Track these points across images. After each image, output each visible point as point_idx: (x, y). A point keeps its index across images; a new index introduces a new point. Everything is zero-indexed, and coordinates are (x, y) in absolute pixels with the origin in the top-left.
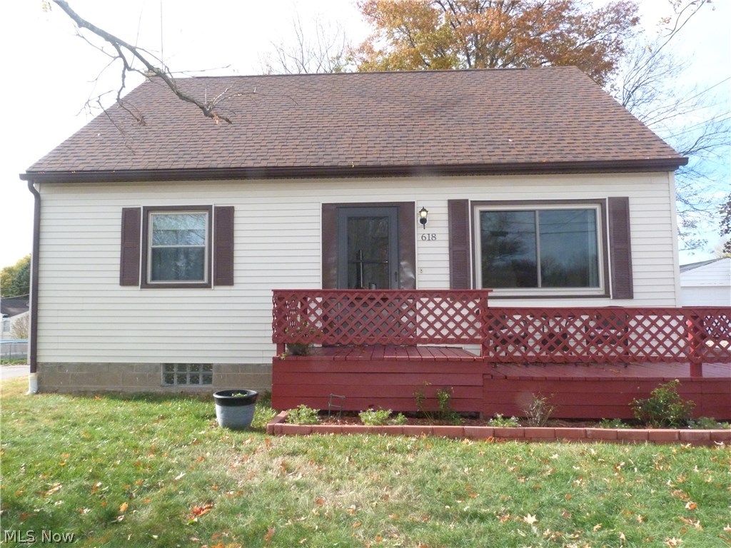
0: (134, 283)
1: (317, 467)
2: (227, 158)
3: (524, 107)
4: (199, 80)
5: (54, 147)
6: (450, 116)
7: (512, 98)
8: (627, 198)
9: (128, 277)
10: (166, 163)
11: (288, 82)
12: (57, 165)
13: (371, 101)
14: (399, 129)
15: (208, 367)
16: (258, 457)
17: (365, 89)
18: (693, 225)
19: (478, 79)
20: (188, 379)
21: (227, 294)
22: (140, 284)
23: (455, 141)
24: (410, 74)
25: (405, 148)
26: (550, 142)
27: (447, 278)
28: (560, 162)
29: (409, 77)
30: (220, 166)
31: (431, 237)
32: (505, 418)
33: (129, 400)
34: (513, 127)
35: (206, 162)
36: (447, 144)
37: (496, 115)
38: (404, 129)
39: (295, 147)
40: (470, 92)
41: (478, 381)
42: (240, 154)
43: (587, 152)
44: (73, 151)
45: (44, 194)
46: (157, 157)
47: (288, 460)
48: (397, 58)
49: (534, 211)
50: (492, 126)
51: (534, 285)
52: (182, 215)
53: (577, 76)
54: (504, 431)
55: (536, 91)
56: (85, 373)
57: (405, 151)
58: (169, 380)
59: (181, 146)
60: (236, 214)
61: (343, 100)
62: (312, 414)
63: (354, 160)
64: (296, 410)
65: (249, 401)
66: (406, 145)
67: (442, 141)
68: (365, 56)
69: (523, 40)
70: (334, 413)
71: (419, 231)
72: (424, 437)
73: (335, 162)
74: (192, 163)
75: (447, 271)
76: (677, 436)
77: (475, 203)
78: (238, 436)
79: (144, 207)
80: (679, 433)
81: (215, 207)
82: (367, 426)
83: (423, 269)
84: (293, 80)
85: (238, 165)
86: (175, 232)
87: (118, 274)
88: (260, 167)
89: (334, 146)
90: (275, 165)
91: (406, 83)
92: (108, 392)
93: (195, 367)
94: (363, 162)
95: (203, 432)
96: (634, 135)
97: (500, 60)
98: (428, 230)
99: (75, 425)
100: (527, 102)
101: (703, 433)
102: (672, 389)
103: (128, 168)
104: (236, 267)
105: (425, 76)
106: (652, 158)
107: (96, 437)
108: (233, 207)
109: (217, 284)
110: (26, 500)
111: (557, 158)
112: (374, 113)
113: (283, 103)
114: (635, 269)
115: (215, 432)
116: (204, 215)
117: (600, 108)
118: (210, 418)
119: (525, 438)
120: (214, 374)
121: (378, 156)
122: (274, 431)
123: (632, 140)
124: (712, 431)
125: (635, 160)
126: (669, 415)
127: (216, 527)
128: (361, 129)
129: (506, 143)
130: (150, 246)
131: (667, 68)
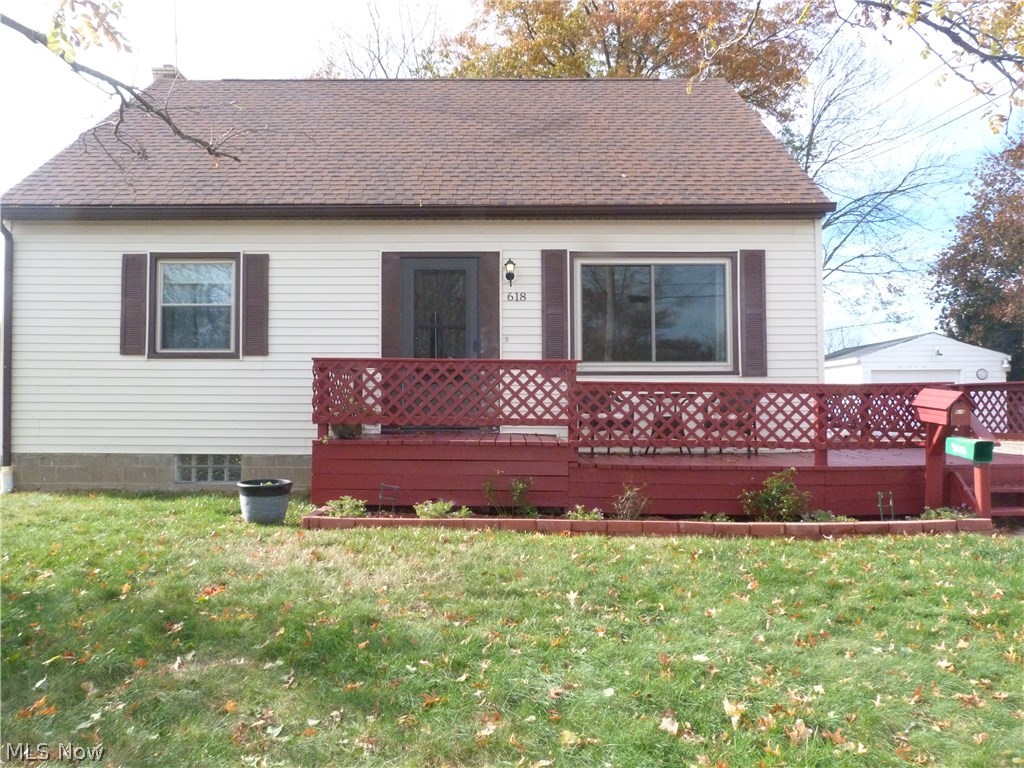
0: (140, 352)
1: (352, 556)
2: (259, 192)
3: (648, 132)
4: (227, 84)
5: (30, 173)
6: (552, 142)
7: (636, 119)
8: (763, 251)
9: (130, 343)
10: (180, 197)
11: (346, 89)
12: (35, 197)
13: (452, 119)
14: (485, 158)
15: (234, 458)
16: (287, 547)
17: (447, 102)
18: (899, 291)
19: (596, 92)
20: (210, 474)
21: (260, 366)
22: (147, 352)
23: (554, 175)
24: (508, 83)
25: (490, 183)
26: (673, 179)
27: (539, 348)
28: (697, 205)
29: (507, 87)
30: (250, 202)
31: (519, 296)
32: (587, 510)
33: (133, 498)
34: (630, 158)
35: (233, 197)
36: (544, 179)
37: (611, 142)
38: (491, 158)
39: (349, 178)
40: (583, 110)
41: (563, 470)
42: (277, 187)
43: (715, 192)
44: (55, 179)
45: (17, 233)
46: (170, 188)
47: (321, 550)
48: (512, 54)
49: (649, 266)
50: (603, 157)
51: (648, 359)
52: (205, 264)
53: (724, 91)
54: (584, 524)
55: (668, 111)
56: (75, 466)
57: (490, 187)
58: (186, 477)
59: (199, 175)
60: (272, 264)
61: (418, 117)
62: (357, 507)
63: (423, 197)
64: (338, 502)
65: (282, 491)
66: (491, 178)
67: (538, 175)
68: (464, 50)
69: (680, 35)
70: (387, 508)
71: (505, 288)
72: (488, 530)
73: (399, 200)
74: (213, 197)
75: (539, 340)
76: (782, 529)
77: (574, 255)
78: (263, 530)
79: (151, 254)
80: (785, 526)
81: (244, 255)
82: (423, 518)
83: (509, 337)
84: (353, 87)
85: (274, 201)
86: (194, 286)
87: (117, 340)
88: (302, 204)
89: (400, 178)
90: (322, 201)
91: (502, 95)
92: (108, 490)
93: (219, 458)
94: (435, 200)
95: (223, 526)
96: (778, 172)
97: (650, 60)
98: (515, 288)
99: (65, 520)
100: (654, 126)
101: (812, 526)
102: (787, 479)
103: (129, 202)
104: (271, 332)
105: (528, 87)
106: (793, 201)
107: (92, 530)
108: (268, 255)
109: (246, 353)
110: (14, 584)
111: (677, 200)
112: (456, 136)
113: (337, 119)
114: (770, 339)
115: (238, 526)
116: (231, 264)
117: (744, 136)
118: (234, 514)
119: (608, 532)
120: (243, 467)
121: (454, 192)
122: (309, 524)
123: (775, 179)
124: (822, 524)
125: (772, 204)
126: (781, 509)
127: (229, 604)
128: (437, 156)
129: (618, 179)
130: (160, 305)
131: (868, 77)
